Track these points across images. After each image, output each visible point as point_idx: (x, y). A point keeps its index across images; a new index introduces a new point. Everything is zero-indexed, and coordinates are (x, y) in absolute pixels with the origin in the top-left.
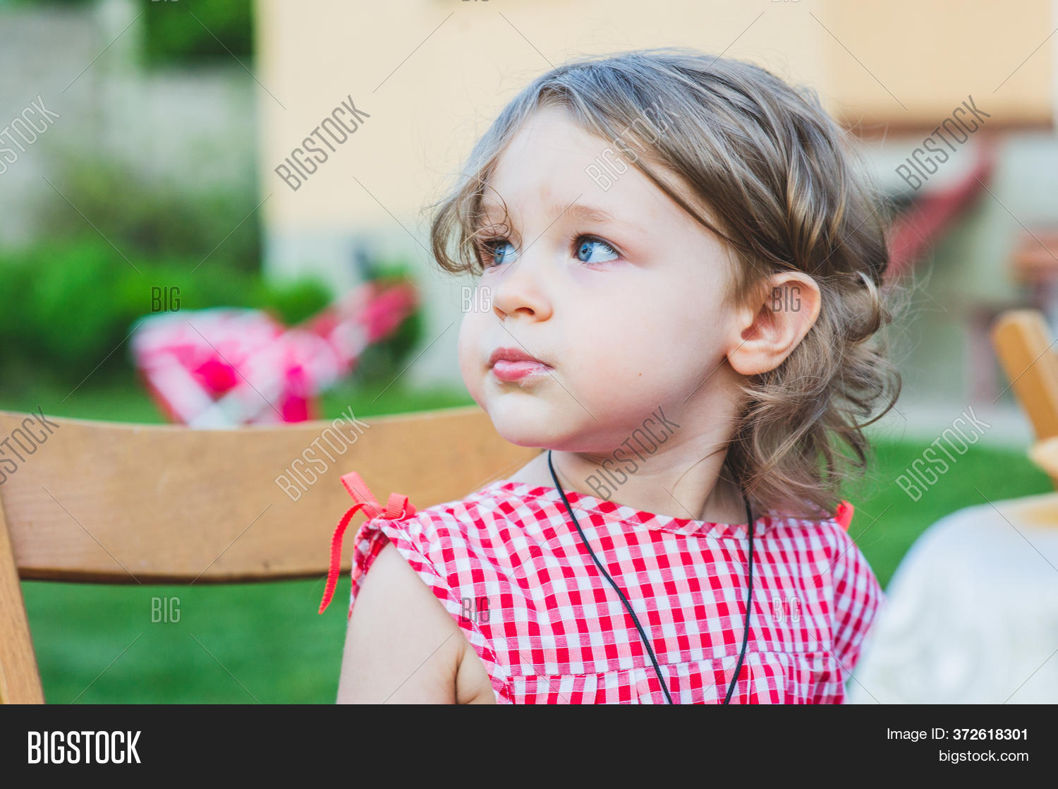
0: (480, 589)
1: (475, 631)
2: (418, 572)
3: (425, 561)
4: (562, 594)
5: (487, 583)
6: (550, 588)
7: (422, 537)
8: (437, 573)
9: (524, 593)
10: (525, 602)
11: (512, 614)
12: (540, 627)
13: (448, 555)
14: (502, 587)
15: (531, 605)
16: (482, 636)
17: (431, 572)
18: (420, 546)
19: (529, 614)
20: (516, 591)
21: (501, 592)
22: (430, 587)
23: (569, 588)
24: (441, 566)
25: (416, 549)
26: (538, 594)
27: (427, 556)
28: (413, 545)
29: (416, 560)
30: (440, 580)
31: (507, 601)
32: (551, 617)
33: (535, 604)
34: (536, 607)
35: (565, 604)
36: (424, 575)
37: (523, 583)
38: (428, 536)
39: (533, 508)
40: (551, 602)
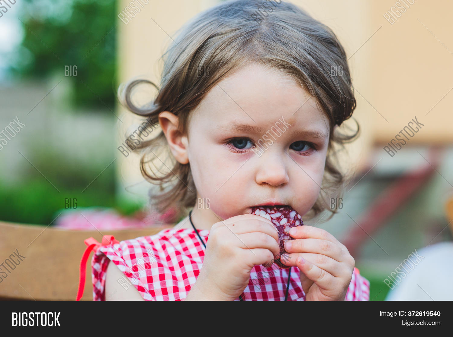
0: (149, 272)
1: (146, 292)
2: (118, 265)
3: (121, 260)
4: (190, 272)
5: (152, 269)
6: (184, 269)
7: (120, 249)
8: (127, 265)
9: (172, 273)
10: (172, 277)
11: (165, 284)
12: (179, 289)
13: (133, 256)
14: (160, 270)
15: (174, 278)
16: (150, 295)
17: (124, 265)
18: (119, 254)
19: (173, 283)
20: (167, 272)
21: (159, 273)
22: (123, 272)
23: (193, 268)
24: (129, 262)
25: (116, 255)
26: (179, 273)
27: (122, 258)
28: (115, 253)
29: (116, 260)
30: (128, 268)
31: (162, 277)
32: (185, 284)
33: (177, 278)
34: (178, 279)
35: (191, 276)
36: (120, 266)
37: (172, 269)
38: (123, 249)
39: (178, 238)
40: (185, 276)
